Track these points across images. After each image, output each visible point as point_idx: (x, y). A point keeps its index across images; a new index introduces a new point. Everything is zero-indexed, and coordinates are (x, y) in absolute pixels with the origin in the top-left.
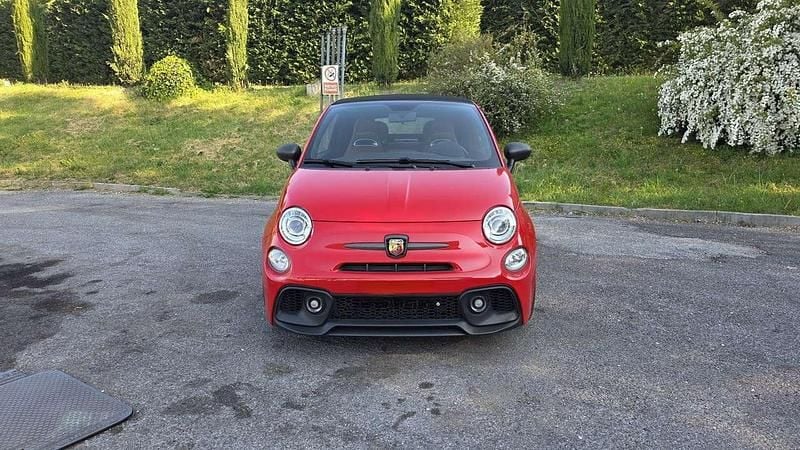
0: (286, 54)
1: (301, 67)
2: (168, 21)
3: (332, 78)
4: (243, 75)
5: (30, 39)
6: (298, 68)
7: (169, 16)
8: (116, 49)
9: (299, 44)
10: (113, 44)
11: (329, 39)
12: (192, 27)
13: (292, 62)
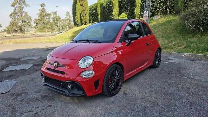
0: (154, 9)
1: (158, 12)
2: (127, 4)
3: (146, 15)
4: (138, 16)
5: (100, 13)
6: (157, 12)
7: (127, 3)
8: (113, 13)
9: (158, 5)
10: (112, 12)
11: (146, 4)
12: (132, 5)
13: (156, 11)
